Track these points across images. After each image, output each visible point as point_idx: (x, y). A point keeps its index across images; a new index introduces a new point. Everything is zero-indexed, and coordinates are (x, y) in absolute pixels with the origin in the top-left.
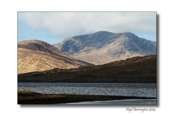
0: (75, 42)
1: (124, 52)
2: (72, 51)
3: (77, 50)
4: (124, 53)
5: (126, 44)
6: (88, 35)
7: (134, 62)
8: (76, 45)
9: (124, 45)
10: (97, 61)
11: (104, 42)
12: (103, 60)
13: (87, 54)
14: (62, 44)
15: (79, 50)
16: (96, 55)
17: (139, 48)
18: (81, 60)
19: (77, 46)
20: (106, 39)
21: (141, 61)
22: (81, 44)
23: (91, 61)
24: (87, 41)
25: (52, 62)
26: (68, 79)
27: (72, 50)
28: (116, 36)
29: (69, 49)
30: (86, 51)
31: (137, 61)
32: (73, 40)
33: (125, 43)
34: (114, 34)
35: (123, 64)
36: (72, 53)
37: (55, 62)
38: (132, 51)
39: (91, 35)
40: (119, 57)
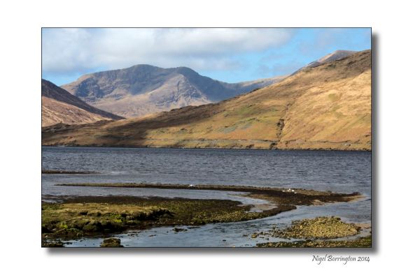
0: (97, 81)
1: (176, 99)
2: (92, 97)
3: (100, 94)
4: (177, 101)
5: (180, 85)
6: (119, 70)
7: (183, 115)
8: (99, 87)
9: (177, 88)
10: (133, 113)
11: (145, 82)
12: (142, 112)
13: (118, 101)
14: (77, 84)
15: (103, 94)
16: (132, 104)
17: (200, 93)
18: (106, 110)
19: (101, 88)
20: (148, 77)
21: (194, 112)
22: (108, 85)
23: (124, 112)
24: (117, 80)
25: (57, 114)
26: (75, 141)
27: (93, 94)
28: (163, 73)
29: (88, 92)
30: (115, 96)
31: (187, 114)
32: (95, 78)
33: (178, 84)
34: (161, 69)
35: (166, 117)
36: (93, 100)
37: (62, 113)
38: (190, 97)
39: (124, 70)
40: (168, 106)
